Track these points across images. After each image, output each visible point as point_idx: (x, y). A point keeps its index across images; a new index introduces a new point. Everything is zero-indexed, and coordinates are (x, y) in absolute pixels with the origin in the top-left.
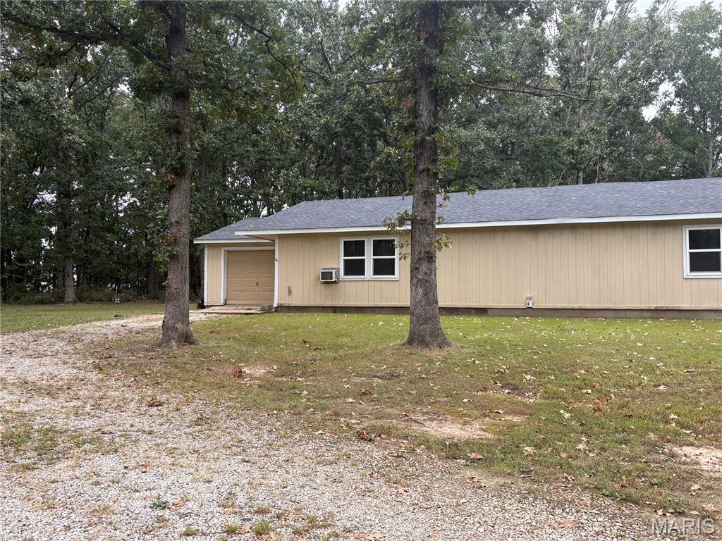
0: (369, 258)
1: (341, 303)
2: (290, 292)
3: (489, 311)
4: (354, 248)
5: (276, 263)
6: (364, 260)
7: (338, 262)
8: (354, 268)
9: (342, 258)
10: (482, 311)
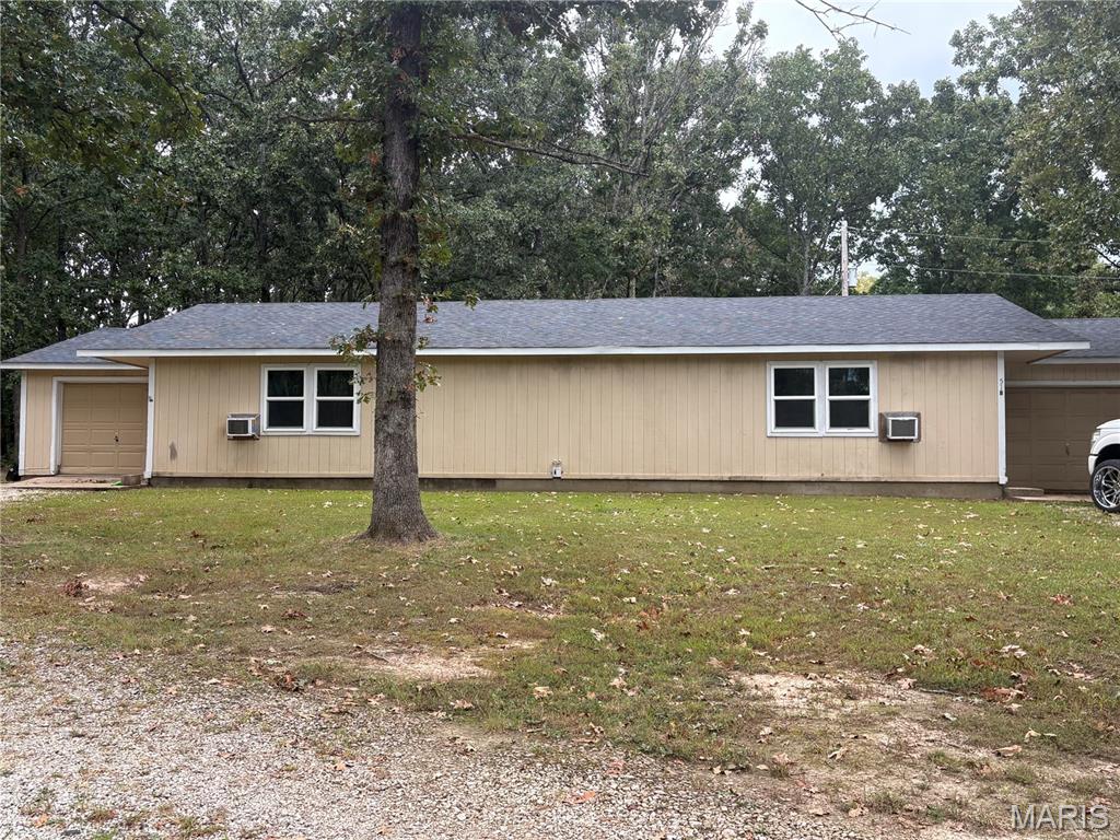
0: (310, 399)
1: (262, 473)
2: (174, 454)
3: (499, 484)
4: (285, 381)
5: (151, 406)
6: (302, 402)
7: (257, 405)
8: (287, 415)
9: (265, 398)
10: (488, 484)
